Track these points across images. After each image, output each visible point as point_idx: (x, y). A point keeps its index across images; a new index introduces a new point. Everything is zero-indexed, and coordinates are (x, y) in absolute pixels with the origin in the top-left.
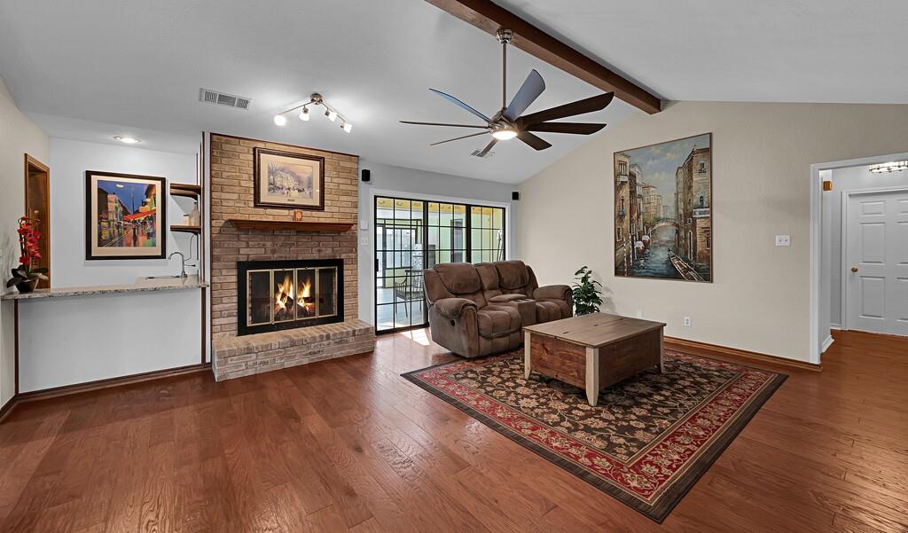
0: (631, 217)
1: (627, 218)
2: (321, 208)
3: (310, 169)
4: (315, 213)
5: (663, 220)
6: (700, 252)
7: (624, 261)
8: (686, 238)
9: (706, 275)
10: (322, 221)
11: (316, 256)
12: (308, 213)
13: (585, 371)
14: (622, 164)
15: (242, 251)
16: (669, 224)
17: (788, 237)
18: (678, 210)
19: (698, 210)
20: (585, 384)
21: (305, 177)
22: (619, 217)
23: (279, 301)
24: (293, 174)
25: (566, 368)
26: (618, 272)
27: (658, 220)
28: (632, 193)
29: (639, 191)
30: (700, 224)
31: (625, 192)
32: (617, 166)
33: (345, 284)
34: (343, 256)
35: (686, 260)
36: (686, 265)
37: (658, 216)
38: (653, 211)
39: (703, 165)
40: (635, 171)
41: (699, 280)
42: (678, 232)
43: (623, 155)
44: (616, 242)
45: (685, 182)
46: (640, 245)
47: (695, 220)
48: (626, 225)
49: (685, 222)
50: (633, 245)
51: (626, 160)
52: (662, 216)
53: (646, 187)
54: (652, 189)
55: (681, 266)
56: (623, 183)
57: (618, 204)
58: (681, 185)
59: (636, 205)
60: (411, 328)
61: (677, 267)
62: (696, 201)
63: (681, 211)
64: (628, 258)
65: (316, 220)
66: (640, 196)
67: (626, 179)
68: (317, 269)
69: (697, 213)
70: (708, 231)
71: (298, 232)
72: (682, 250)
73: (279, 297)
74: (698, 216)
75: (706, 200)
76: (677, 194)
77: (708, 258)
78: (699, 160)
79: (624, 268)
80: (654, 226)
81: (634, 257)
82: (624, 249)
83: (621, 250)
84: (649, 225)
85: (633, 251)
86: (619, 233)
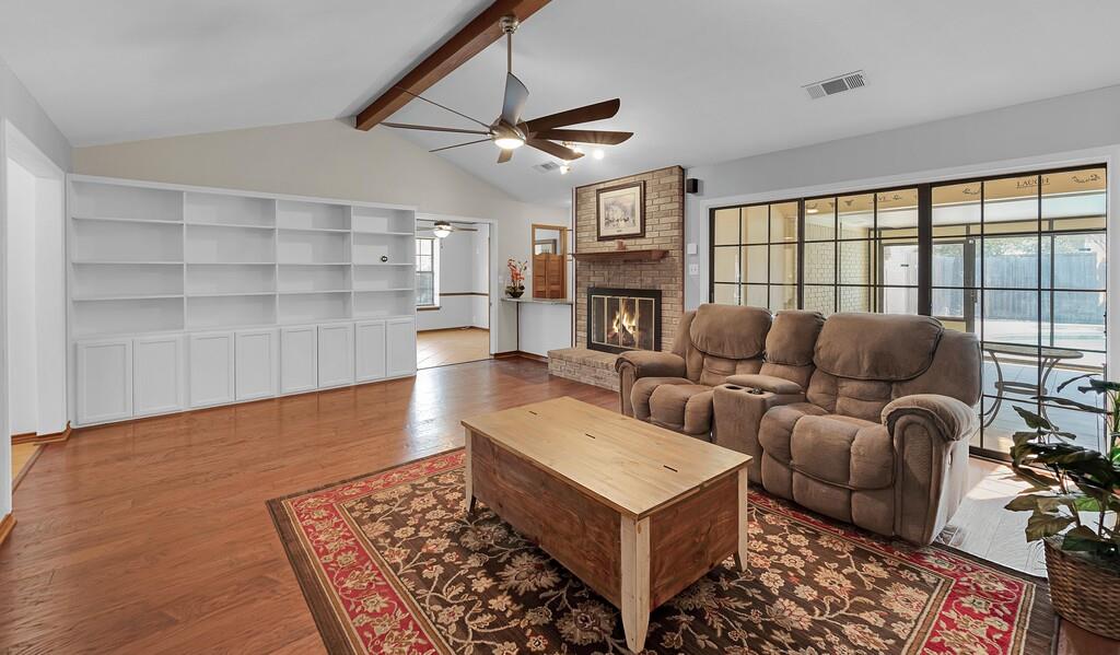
2: (642, 235)
3: (632, 196)
4: (639, 241)
10: (644, 248)
11: (638, 286)
12: (633, 241)
15: (592, 279)
21: (629, 205)
23: (614, 327)
24: (620, 205)
33: (664, 320)
34: (663, 287)
65: (638, 248)
68: (637, 299)
71: (625, 261)
73: (615, 323)
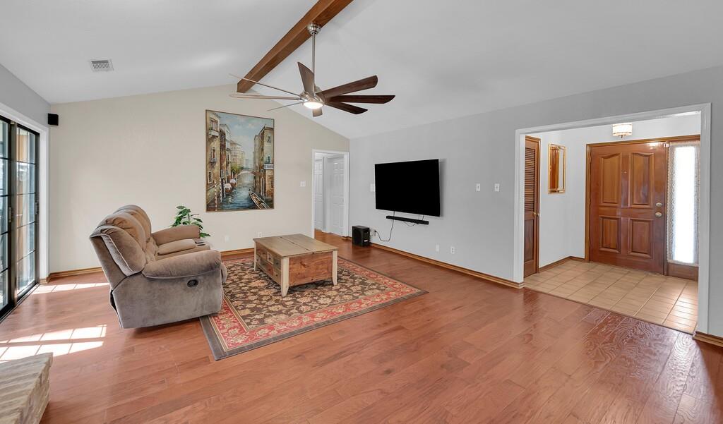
0: (221, 164)
1: (218, 165)
5: (247, 169)
6: (268, 191)
7: (214, 200)
8: (260, 182)
9: (270, 204)
13: (332, 267)
14: (212, 121)
17: (305, 182)
18: (255, 163)
20: (332, 275)
22: (211, 164)
25: (319, 271)
26: (209, 208)
27: (242, 168)
28: (223, 147)
29: (228, 145)
30: (268, 173)
31: (216, 144)
32: (209, 122)
35: (260, 196)
36: (259, 199)
37: (242, 166)
38: (238, 162)
39: (270, 138)
40: (225, 129)
41: (268, 208)
42: (255, 178)
43: (215, 114)
44: (207, 184)
45: (260, 146)
46: (228, 186)
47: (265, 170)
48: (217, 170)
49: (260, 172)
50: (223, 186)
51: (217, 119)
52: (245, 166)
53: (233, 144)
54: (238, 146)
55: (257, 200)
56: (214, 137)
57: (209, 152)
58: (257, 147)
59: (225, 155)
61: (255, 201)
62: (265, 159)
63: (257, 164)
64: (218, 197)
66: (229, 150)
67: (217, 134)
69: (266, 166)
70: (272, 178)
72: (257, 190)
74: (267, 168)
75: (271, 159)
76: (254, 153)
77: (272, 194)
78: (267, 134)
79: (214, 205)
80: (239, 173)
81: (223, 196)
82: (216, 189)
83: (212, 190)
84: (235, 172)
85: (223, 191)
86: (210, 176)
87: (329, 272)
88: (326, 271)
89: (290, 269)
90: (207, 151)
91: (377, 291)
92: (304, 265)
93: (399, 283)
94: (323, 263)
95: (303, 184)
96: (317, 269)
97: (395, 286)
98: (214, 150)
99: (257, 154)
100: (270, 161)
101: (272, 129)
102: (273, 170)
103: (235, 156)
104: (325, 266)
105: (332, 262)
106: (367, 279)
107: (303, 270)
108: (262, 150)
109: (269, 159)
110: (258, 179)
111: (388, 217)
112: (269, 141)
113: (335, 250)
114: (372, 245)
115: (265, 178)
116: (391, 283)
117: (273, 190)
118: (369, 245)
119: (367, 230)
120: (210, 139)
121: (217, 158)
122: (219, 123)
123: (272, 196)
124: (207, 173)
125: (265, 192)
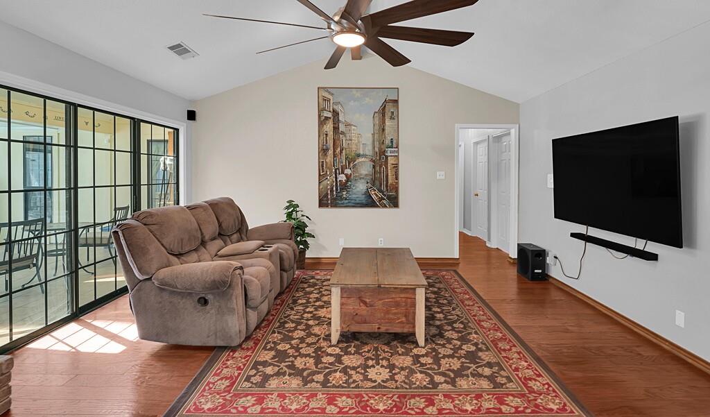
0: (334, 151)
1: (331, 152)
5: (364, 156)
6: (391, 184)
7: (327, 194)
8: (380, 173)
9: (394, 202)
13: (414, 313)
14: (325, 100)
16: (367, 160)
17: (443, 173)
18: (374, 148)
19: (389, 149)
20: (414, 327)
22: (323, 151)
25: (391, 316)
26: (322, 204)
27: (359, 156)
28: (336, 129)
29: (342, 128)
30: (391, 161)
31: (329, 127)
32: (321, 101)
35: (380, 191)
36: (380, 195)
37: (358, 152)
38: (354, 148)
39: (393, 113)
40: (338, 108)
41: (390, 207)
42: (374, 167)
43: (327, 91)
44: (320, 175)
45: (380, 126)
46: (342, 178)
47: (387, 157)
48: (330, 158)
49: (380, 159)
50: (336, 178)
51: (330, 97)
52: (362, 153)
53: (348, 125)
54: (353, 127)
55: (377, 195)
56: (327, 118)
57: (322, 138)
58: (377, 127)
59: (339, 140)
60: (48, 329)
61: (374, 197)
62: (387, 142)
63: (377, 150)
64: (332, 191)
66: (343, 133)
67: (330, 115)
69: (389, 152)
70: (396, 166)
72: (377, 183)
74: (389, 154)
75: (395, 142)
76: (373, 134)
77: (396, 188)
78: (390, 108)
79: (328, 200)
80: (355, 161)
81: (337, 189)
82: (328, 182)
83: (325, 182)
84: (351, 160)
85: (336, 184)
86: (323, 166)
87: (408, 322)
88: (404, 319)
89: (342, 304)
90: (319, 136)
91: (485, 384)
92: (365, 303)
93: (546, 379)
94: (397, 305)
95: (440, 175)
96: (388, 312)
97: (531, 384)
98: (326, 135)
99: (376, 136)
100: (394, 144)
101: (396, 102)
102: (397, 157)
103: (351, 140)
104: (402, 310)
105: (414, 305)
106: (488, 349)
107: (363, 310)
108: (383, 130)
109: (392, 142)
110: (378, 168)
111: (573, 235)
112: (392, 118)
113: (419, 286)
114: (551, 280)
115: (387, 168)
116: (530, 373)
117: (397, 183)
118: (545, 277)
119: (541, 254)
120: (322, 122)
121: (331, 143)
122: (332, 102)
123: (397, 191)
124: (319, 162)
125: (387, 186)
